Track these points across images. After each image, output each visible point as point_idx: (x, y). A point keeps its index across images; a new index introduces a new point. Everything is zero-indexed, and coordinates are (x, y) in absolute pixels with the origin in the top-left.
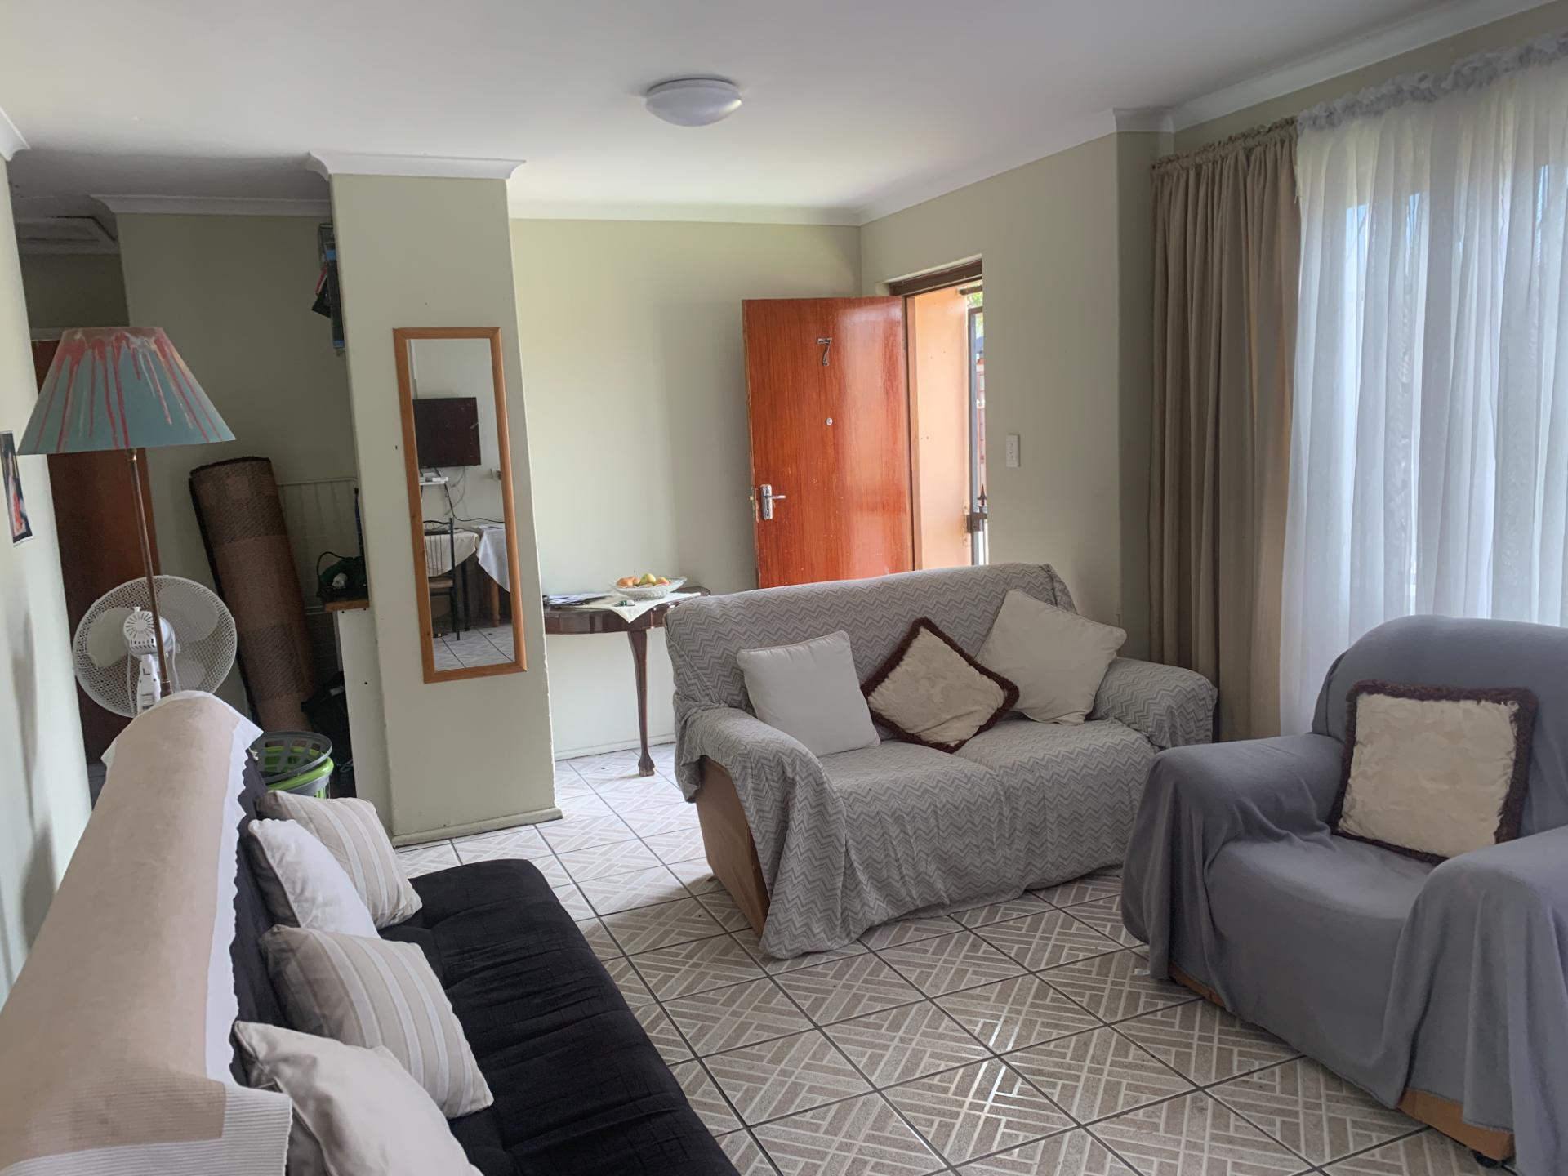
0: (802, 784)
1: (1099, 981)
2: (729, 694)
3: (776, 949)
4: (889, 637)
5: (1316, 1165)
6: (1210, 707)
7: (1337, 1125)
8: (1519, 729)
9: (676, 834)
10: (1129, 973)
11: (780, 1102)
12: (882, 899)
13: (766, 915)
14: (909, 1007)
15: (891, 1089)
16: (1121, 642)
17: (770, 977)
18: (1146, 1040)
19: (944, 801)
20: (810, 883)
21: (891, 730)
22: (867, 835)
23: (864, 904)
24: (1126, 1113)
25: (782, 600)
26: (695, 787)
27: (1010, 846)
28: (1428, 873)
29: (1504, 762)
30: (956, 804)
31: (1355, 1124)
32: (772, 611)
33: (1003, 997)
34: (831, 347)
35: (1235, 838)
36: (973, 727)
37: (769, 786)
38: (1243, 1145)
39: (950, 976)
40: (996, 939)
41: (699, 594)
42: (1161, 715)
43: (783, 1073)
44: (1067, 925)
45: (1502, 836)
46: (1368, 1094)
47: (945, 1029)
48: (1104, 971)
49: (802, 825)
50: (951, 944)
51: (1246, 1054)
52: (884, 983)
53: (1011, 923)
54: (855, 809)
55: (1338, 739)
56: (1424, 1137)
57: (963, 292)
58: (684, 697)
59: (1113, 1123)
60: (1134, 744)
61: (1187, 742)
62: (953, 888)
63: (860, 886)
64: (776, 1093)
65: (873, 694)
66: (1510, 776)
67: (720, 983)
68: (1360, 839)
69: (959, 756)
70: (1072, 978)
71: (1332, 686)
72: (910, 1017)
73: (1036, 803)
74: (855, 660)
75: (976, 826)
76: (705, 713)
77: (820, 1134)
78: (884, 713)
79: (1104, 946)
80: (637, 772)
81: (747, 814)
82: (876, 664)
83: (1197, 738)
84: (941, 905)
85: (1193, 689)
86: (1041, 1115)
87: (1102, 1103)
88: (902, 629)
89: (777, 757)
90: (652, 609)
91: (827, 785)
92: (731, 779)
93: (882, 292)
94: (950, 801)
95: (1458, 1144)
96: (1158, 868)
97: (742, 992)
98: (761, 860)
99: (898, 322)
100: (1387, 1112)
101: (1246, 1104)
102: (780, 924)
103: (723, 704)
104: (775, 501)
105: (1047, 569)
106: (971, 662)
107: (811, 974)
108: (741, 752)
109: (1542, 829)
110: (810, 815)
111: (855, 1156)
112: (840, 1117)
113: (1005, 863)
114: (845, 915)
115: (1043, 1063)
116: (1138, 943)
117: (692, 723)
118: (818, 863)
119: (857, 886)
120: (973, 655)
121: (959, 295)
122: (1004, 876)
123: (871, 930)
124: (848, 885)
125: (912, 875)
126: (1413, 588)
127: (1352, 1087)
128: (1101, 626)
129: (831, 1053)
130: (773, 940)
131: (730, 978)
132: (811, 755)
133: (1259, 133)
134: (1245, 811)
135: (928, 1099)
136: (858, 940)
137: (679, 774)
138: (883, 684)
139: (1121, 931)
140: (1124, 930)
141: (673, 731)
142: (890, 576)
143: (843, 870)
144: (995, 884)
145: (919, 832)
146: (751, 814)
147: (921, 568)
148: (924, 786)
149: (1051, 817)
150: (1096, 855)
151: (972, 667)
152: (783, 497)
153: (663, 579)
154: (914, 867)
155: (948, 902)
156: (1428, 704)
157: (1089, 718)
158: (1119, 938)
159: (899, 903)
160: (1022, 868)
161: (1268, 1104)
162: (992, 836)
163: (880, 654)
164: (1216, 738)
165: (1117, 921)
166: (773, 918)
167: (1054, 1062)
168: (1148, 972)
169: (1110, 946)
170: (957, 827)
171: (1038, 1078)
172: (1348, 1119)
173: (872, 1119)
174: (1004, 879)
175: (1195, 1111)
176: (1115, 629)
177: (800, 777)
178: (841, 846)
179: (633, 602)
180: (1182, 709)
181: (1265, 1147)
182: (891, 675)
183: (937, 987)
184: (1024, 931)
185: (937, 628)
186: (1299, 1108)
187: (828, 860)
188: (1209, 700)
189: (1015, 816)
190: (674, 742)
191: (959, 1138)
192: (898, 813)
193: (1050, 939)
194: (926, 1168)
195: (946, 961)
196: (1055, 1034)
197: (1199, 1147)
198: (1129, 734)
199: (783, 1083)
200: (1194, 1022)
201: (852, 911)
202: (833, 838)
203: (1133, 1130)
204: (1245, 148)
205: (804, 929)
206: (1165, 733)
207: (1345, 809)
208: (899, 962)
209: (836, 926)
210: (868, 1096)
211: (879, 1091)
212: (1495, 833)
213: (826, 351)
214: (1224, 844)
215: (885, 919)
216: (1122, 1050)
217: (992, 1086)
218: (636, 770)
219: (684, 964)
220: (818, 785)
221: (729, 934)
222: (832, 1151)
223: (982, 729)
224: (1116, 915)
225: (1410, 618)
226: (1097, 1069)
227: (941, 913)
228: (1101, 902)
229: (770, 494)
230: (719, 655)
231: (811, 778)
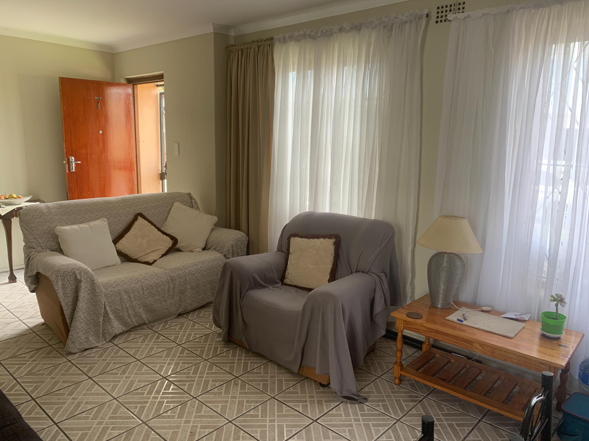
0: (84, 281)
1: (204, 345)
2: (51, 246)
3: (72, 349)
4: (125, 221)
5: (273, 396)
6: (246, 244)
7: (280, 381)
8: (335, 247)
9: (27, 307)
10: (215, 340)
11: (71, 411)
12: (120, 324)
13: (68, 336)
14: (130, 364)
15: (121, 397)
16: (216, 221)
17: (70, 361)
18: (220, 363)
19: (146, 284)
20: (88, 321)
21: (125, 257)
22: (114, 300)
23: (112, 327)
24: (211, 390)
25: (77, 205)
26: (35, 286)
27: (172, 299)
28: (308, 294)
29: (331, 257)
30: (151, 285)
31: (286, 380)
32: (72, 210)
33: (167, 355)
34: (102, 101)
35: (251, 288)
36: (159, 255)
37: (69, 283)
38: (249, 394)
39: (147, 350)
40: (166, 334)
41: (39, 203)
42: (229, 247)
43: (74, 399)
44: (193, 326)
45: (330, 281)
46: (289, 370)
47: (144, 371)
48: (206, 341)
49: (84, 298)
50: (148, 338)
51: (253, 363)
52: (120, 357)
53: (172, 327)
54: (109, 289)
55: (284, 253)
56: (306, 382)
57: (157, 86)
58: (28, 248)
59: (206, 394)
60: (219, 258)
61: (238, 256)
62: (150, 317)
63: (110, 320)
64: (70, 407)
65: (118, 243)
66: (333, 262)
67: (46, 367)
68: (290, 285)
69: (154, 266)
70: (194, 345)
71: (283, 235)
72: (130, 368)
73: (183, 282)
74: (110, 230)
75: (159, 292)
76: (39, 254)
77: (89, 421)
78: (122, 251)
79: (206, 332)
80: (8, 282)
81: (58, 295)
82: (119, 231)
83: (241, 255)
84: (145, 324)
85: (240, 238)
86: (180, 396)
87: (202, 388)
88: (130, 217)
89: (73, 271)
90: (14, 209)
91: (96, 281)
92: (50, 281)
93: (123, 81)
94: (149, 283)
95: (315, 381)
96: (225, 301)
97: (56, 369)
98: (65, 314)
99: (130, 94)
100: (295, 375)
101: (251, 380)
102: (74, 339)
103: (48, 250)
104: (76, 164)
105: (189, 194)
106: (159, 230)
107: (88, 357)
108: (55, 269)
109: (341, 278)
110: (88, 294)
111: (104, 426)
112: (98, 412)
113: (170, 305)
114: (104, 332)
115: (182, 377)
116: (219, 329)
117: (32, 259)
118: (92, 313)
119: (109, 320)
120: (160, 227)
121: (156, 86)
122: (170, 310)
123: (115, 336)
124: (105, 320)
125: (133, 313)
126: (308, 202)
127: (285, 368)
128: (209, 215)
129: (96, 387)
130: (71, 346)
131: (51, 364)
132: (89, 269)
133: (262, 41)
134: (254, 278)
135: (136, 398)
136: (110, 341)
137: (26, 281)
138: (122, 239)
139: (213, 326)
140: (214, 325)
141: (24, 263)
142: (127, 196)
143: (103, 314)
144: (166, 313)
145: (136, 297)
146: (60, 295)
147: (141, 193)
148: (138, 279)
149: (188, 287)
150: (205, 299)
151: (159, 232)
152: (79, 162)
153: (21, 196)
154: (134, 310)
155: (148, 322)
156: (311, 240)
157: (204, 249)
158: (212, 328)
159: (127, 325)
160: (177, 307)
161: (259, 379)
162: (165, 296)
163: (121, 228)
164: (248, 254)
165: (211, 322)
166: (71, 337)
167: (185, 376)
168: (221, 339)
169: (209, 331)
170: (152, 294)
171: (180, 383)
172: (283, 379)
173: (112, 410)
174: (170, 311)
175: (235, 385)
176: (214, 217)
177: (84, 278)
178: (102, 305)
179: (4, 206)
180: (236, 245)
181: (257, 393)
182: (125, 236)
183: (142, 355)
184: (177, 330)
185: (145, 217)
186: (269, 378)
187: (96, 311)
188: (245, 242)
189: (174, 287)
190: (24, 268)
191: (147, 411)
192: (127, 290)
193: (186, 332)
194: (134, 425)
195: (146, 345)
196: (186, 366)
197: (235, 398)
198: (218, 254)
199: (73, 403)
200: (236, 354)
201: (107, 330)
202: (99, 302)
203: (213, 396)
204: (258, 46)
205: (86, 339)
206: (230, 253)
207: (286, 276)
208: (126, 348)
209: (100, 337)
210: (111, 401)
211: (116, 399)
212: (328, 280)
213: (98, 102)
214: (247, 291)
215: (121, 332)
216: (211, 368)
217: (162, 389)
218: (7, 281)
219: (28, 361)
220: (92, 281)
221: (51, 346)
222: (94, 426)
223: (163, 256)
224: (211, 320)
225: (307, 212)
226: (201, 376)
227: (145, 327)
228: (206, 316)
229: (73, 161)
230: (46, 229)
231: (89, 279)
